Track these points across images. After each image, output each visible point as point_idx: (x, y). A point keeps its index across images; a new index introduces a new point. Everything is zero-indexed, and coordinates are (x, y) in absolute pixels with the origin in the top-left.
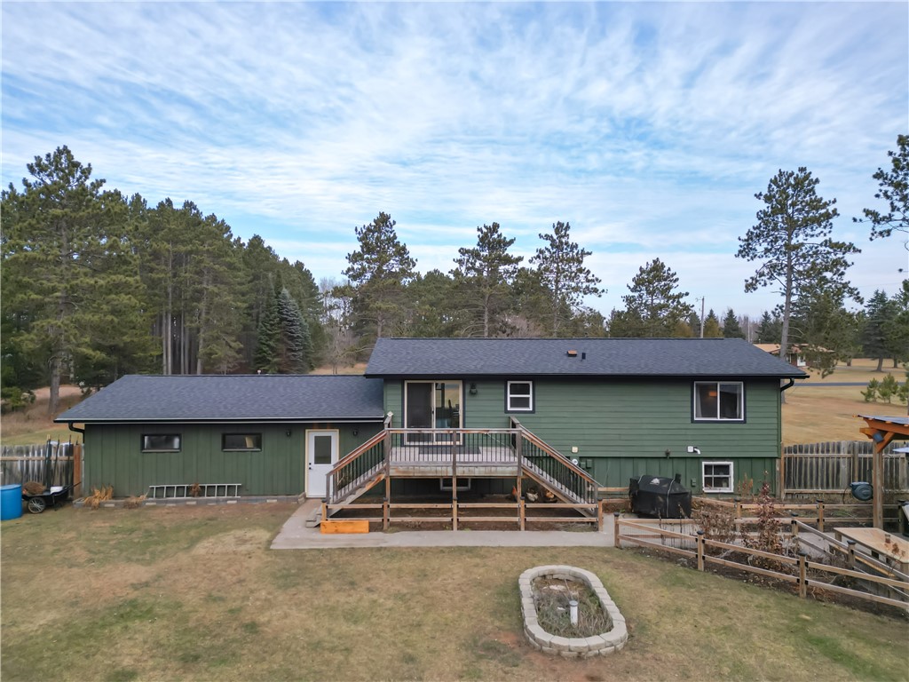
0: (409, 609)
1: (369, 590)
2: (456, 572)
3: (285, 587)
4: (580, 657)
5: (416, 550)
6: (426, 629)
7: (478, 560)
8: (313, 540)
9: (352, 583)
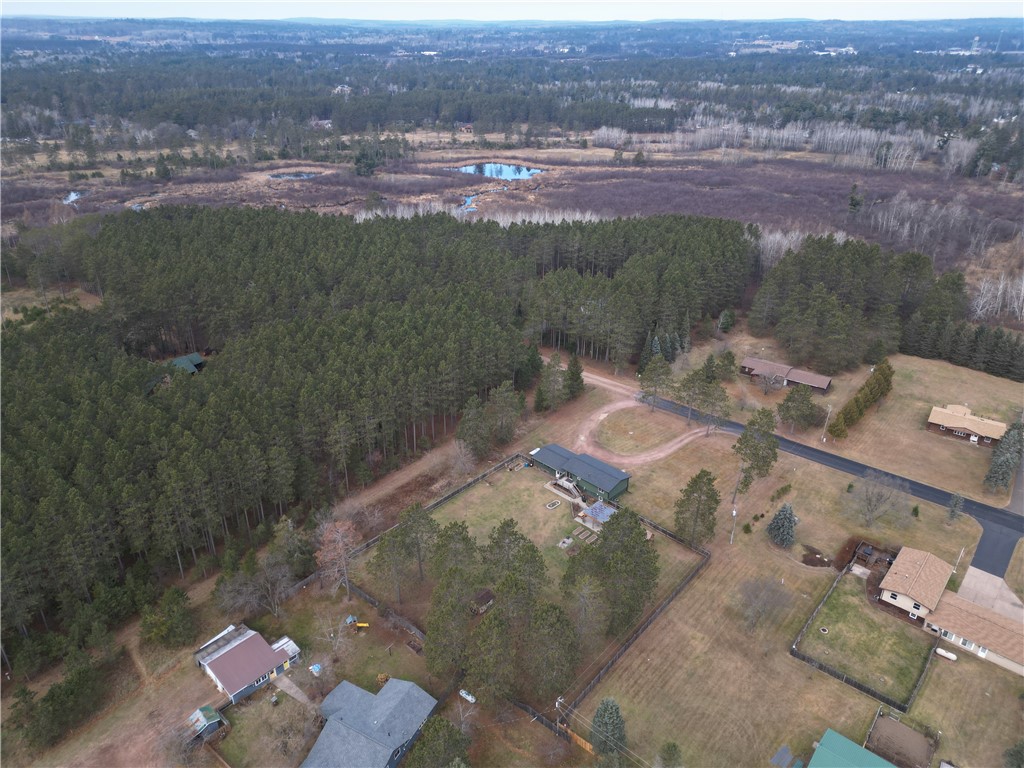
0: (546, 498)
3: (540, 492)
5: (552, 492)
6: (543, 501)
7: (554, 496)
8: (547, 486)
9: (545, 494)
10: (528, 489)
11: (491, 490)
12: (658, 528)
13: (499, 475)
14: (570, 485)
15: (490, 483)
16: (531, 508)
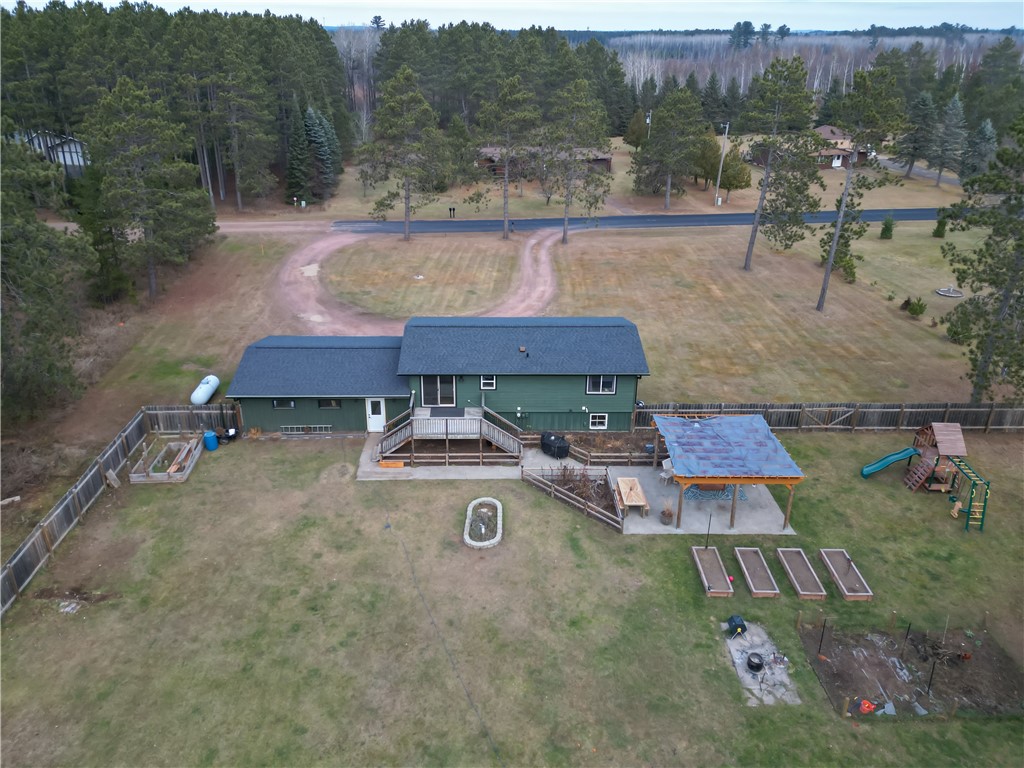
0: (420, 522)
1: (405, 510)
2: (442, 498)
3: (368, 508)
4: (480, 549)
5: (426, 482)
6: (427, 534)
7: (454, 491)
8: (376, 473)
9: (397, 506)
10: (307, 523)
11: (110, 623)
12: (862, 419)
13: (104, 534)
14: (468, 425)
15: (77, 592)
16: (407, 592)
